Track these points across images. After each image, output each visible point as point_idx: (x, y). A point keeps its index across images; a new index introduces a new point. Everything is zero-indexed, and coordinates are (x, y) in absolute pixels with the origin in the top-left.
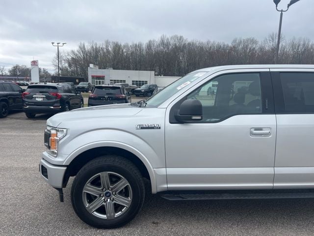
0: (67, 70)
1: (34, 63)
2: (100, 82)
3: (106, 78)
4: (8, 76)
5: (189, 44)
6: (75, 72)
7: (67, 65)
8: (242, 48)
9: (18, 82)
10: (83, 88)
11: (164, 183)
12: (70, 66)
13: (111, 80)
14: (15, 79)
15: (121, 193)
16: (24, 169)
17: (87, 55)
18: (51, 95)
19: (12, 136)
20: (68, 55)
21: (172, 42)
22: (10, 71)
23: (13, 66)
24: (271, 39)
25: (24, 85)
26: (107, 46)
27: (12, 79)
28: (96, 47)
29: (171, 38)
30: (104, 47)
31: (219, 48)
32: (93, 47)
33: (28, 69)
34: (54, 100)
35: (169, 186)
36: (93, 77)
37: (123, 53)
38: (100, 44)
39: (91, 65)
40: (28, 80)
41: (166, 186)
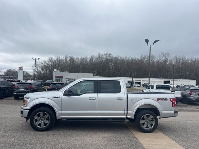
0: (40, 72)
1: (21, 68)
2: (60, 80)
3: (63, 77)
4: (4, 76)
5: (115, 58)
6: (46, 74)
7: (41, 69)
8: (147, 61)
9: (9, 79)
10: (49, 83)
11: (61, 116)
12: (42, 70)
13: (66, 79)
14: (8, 78)
15: (46, 119)
16: (13, 118)
17: (53, 63)
18: (28, 87)
19: (7, 107)
20: (42, 63)
21: (105, 57)
22: (5, 73)
23: (7, 70)
24: (163, 56)
25: (13, 81)
26: (66, 59)
27: (6, 78)
28: (59, 59)
29: (104, 54)
30: (64, 59)
31: (133, 61)
32: (57, 59)
33: (16, 71)
34: (29, 90)
35: (63, 117)
36: (56, 77)
37: (75, 63)
38: (62, 57)
39: (55, 70)
40: (16, 78)
41: (61, 117)
